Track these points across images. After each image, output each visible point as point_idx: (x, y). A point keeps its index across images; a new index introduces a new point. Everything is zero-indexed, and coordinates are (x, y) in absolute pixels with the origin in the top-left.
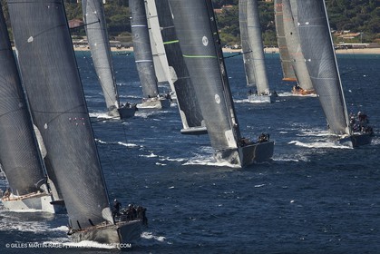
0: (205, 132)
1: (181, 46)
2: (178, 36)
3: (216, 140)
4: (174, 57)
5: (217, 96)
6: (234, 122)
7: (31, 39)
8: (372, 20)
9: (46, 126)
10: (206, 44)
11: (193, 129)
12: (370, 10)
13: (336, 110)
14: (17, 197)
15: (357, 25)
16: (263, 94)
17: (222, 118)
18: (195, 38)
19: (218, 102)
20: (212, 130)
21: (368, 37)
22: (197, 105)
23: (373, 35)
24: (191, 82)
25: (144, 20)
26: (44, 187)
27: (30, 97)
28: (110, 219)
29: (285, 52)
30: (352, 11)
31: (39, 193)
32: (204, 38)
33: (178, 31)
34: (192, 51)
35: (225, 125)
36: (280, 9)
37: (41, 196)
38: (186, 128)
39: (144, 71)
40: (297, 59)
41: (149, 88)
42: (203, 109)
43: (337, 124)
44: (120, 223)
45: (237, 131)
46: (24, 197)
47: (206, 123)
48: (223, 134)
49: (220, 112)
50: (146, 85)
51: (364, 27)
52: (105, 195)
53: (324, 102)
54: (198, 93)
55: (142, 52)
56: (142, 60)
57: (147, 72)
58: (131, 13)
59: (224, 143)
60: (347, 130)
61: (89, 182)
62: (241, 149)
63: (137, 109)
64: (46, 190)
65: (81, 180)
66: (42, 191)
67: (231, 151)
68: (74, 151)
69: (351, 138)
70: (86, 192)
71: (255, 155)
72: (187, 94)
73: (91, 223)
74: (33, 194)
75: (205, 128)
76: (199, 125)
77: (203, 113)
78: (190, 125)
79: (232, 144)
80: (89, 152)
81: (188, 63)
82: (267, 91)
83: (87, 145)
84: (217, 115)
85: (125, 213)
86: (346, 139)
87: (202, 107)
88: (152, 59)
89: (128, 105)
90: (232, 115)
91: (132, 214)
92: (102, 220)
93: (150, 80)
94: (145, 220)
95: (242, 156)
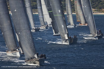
0: (59, 35)
1: (53, 12)
2: (52, 10)
3: (62, 37)
4: (51, 15)
5: (63, 26)
6: (67, 32)
7: (16, 10)
8: (99, 6)
9: (19, 33)
10: (60, 12)
11: (56, 34)
12: (99, 3)
13: (93, 29)
14: (10, 52)
15: (95, 7)
16: (72, 25)
17: (64, 31)
18: (57, 10)
19: (63, 27)
20: (61, 34)
21: (98, 10)
22: (57, 28)
23: (100, 10)
24: (56, 22)
25: (41, 6)
26: (17, 50)
27: (15, 26)
28: (37, 57)
29: (77, 14)
30: (94, 3)
31: (16, 51)
32: (59, 10)
33: (52, 9)
34: (56, 14)
35: (65, 33)
36: (76, 3)
37: (16, 52)
38: (54, 34)
39: (41, 19)
40: (80, 16)
41: (42, 24)
42: (59, 29)
43: (93, 33)
44: (39, 58)
45: (68, 35)
46: (12, 52)
47: (60, 33)
48: (64, 36)
49: (64, 30)
50: (42, 23)
51: (97, 7)
52: (35, 51)
53: (90, 27)
54: (57, 25)
55: (40, 14)
56: (40, 16)
57: (42, 19)
58: (37, 4)
59: (64, 38)
60: (96, 34)
61: (31, 48)
62: (69, 39)
63: (40, 29)
64: (18, 50)
65: (29, 47)
66: (17, 51)
67: (66, 40)
68: (27, 40)
69: (97, 37)
70: (30, 50)
71: (73, 41)
72: (55, 25)
73: (32, 58)
74: (14, 51)
75: (59, 34)
76: (58, 33)
77: (59, 30)
78: (56, 33)
79: (67, 38)
80: (31, 40)
81: (55, 17)
82: (73, 24)
83: (31, 38)
84: (63, 30)
85: (40, 56)
86: (96, 37)
87: (59, 28)
88: (43, 16)
89: (37, 28)
90: (67, 31)
91: (42, 56)
92: (34, 57)
93: (42, 21)
94: (45, 58)
95: (69, 41)
